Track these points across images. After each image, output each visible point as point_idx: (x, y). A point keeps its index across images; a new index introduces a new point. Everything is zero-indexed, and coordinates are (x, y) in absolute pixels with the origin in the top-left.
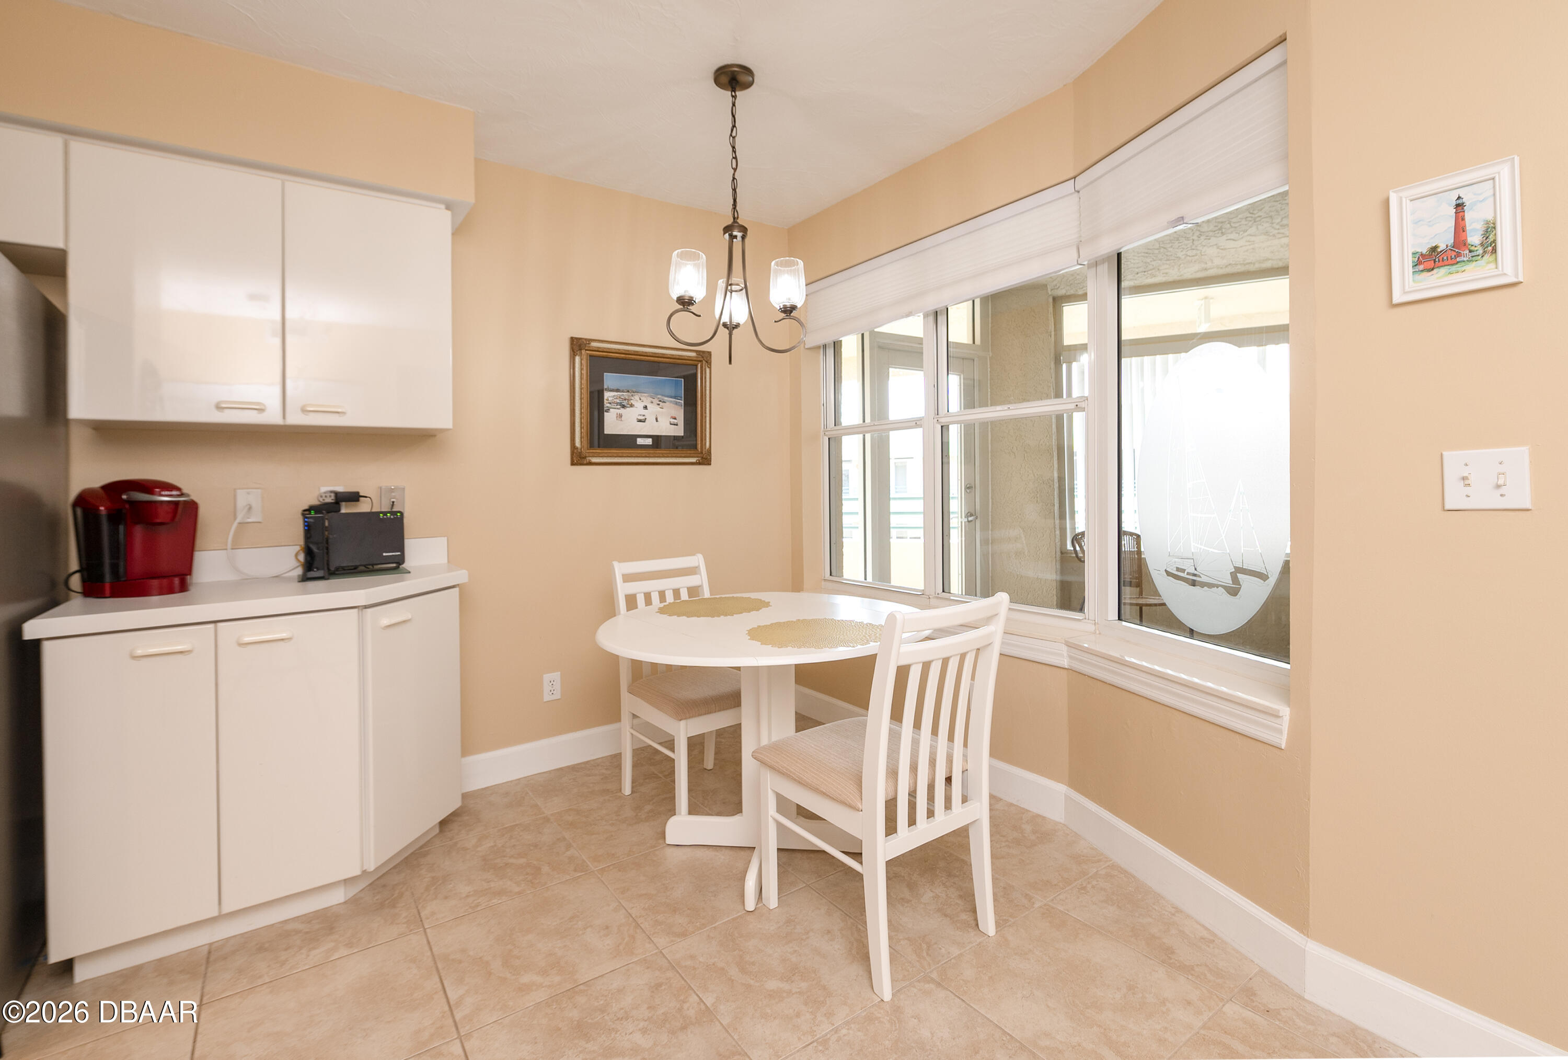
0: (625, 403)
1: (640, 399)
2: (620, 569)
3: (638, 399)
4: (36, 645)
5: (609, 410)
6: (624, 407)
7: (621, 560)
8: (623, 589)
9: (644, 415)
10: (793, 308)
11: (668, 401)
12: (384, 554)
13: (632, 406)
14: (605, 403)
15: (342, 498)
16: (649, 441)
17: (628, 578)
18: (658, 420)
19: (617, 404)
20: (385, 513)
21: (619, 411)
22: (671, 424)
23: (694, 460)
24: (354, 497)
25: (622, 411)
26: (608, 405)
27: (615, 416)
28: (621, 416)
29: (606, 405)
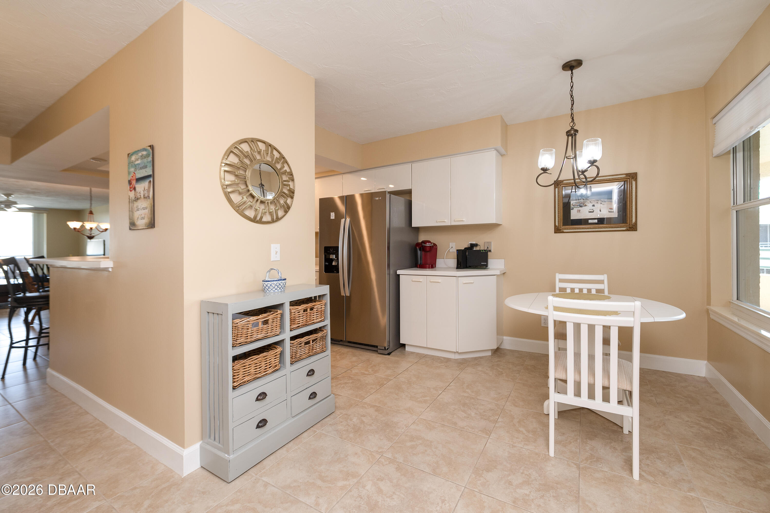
0: (582, 205)
1: (590, 202)
2: (559, 276)
3: (589, 202)
4: (399, 275)
5: (573, 209)
6: (581, 206)
7: (561, 273)
8: (559, 285)
9: (592, 209)
10: (595, 161)
11: (608, 201)
12: (482, 263)
13: (586, 206)
14: (571, 206)
15: (472, 246)
16: (596, 221)
17: (561, 281)
18: (601, 211)
19: (577, 206)
20: (482, 250)
21: (578, 209)
22: (609, 212)
23: (624, 229)
24: (476, 245)
25: (580, 208)
26: (573, 207)
27: (576, 211)
28: (579, 211)
29: (572, 206)
